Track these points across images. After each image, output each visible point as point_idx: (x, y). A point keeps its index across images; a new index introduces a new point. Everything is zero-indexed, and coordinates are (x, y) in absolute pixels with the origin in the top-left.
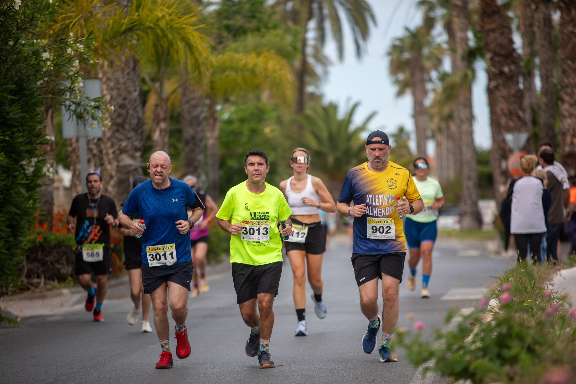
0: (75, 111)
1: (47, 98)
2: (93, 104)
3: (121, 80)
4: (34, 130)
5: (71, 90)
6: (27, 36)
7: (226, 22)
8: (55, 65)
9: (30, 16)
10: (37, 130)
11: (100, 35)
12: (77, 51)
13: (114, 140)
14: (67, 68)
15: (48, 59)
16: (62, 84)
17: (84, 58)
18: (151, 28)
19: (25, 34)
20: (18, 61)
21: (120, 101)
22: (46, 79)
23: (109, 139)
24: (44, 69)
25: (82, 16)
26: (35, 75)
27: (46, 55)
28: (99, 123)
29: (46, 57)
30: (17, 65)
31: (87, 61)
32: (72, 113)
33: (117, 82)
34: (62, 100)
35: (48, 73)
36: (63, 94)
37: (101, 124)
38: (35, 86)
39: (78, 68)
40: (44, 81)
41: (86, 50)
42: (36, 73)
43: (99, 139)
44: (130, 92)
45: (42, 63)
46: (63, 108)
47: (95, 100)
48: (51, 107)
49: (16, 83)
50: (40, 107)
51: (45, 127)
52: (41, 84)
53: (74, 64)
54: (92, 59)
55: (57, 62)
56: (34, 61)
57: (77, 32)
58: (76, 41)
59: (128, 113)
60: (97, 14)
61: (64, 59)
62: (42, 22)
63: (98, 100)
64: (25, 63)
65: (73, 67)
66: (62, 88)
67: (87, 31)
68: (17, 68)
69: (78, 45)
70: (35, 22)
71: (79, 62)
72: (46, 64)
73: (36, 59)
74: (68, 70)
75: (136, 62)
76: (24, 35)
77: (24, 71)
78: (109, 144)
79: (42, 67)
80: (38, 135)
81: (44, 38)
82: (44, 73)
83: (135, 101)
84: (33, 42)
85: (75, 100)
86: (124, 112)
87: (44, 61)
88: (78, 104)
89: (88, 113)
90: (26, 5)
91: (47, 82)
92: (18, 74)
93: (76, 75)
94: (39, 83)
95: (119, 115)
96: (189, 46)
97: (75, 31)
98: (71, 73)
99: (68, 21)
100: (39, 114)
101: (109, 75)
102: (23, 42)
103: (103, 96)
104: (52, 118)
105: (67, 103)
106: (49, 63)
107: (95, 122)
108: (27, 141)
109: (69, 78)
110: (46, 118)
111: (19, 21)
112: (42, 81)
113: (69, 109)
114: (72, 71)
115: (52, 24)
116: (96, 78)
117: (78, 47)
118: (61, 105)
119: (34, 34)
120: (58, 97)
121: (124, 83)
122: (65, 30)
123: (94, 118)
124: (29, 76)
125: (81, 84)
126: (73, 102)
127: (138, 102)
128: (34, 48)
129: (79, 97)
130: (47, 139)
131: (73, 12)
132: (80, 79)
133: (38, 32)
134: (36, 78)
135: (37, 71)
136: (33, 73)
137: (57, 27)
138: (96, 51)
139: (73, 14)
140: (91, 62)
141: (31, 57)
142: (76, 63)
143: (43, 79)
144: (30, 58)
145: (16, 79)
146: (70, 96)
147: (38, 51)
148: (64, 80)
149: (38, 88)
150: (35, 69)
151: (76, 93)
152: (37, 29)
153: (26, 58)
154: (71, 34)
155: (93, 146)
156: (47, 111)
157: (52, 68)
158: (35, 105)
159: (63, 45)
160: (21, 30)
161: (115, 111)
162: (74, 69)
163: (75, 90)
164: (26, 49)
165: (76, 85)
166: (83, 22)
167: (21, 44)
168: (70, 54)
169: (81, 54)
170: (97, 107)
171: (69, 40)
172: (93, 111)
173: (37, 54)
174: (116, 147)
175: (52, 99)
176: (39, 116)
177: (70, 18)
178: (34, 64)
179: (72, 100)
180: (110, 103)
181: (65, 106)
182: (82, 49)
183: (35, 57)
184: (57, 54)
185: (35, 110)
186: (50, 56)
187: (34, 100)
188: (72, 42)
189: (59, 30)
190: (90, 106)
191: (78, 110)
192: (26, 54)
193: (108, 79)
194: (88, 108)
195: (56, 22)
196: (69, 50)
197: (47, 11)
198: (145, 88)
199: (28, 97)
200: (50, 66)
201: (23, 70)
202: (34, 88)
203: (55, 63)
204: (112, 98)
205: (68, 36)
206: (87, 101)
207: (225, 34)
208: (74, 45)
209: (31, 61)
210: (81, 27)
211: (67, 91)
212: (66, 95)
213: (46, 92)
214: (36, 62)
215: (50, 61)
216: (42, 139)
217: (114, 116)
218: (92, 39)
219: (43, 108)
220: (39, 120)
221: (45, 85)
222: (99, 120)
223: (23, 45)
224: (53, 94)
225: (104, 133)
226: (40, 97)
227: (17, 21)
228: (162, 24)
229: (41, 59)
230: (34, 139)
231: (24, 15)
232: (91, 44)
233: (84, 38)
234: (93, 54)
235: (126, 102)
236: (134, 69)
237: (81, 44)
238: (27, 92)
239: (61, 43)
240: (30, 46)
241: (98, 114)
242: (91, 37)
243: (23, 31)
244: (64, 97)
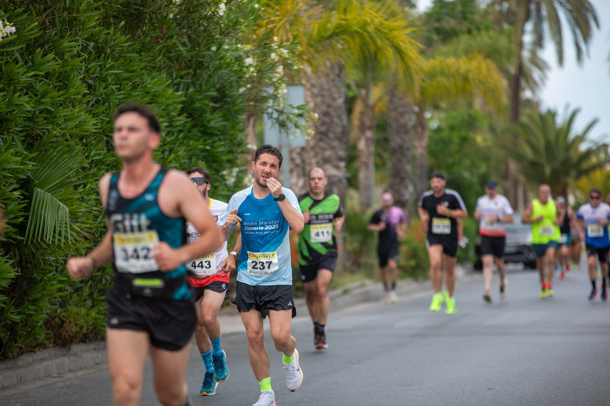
0: (277, 119)
1: (249, 106)
2: (296, 111)
3: (326, 87)
4: (235, 139)
5: (275, 97)
6: (231, 40)
7: (436, 25)
8: (259, 71)
9: (234, 20)
10: (238, 139)
11: (305, 40)
12: (281, 56)
13: (318, 150)
14: (270, 75)
15: (251, 65)
16: (265, 91)
17: (288, 64)
18: (358, 32)
19: (228, 38)
20: (220, 68)
21: (324, 108)
22: (249, 86)
23: (313, 148)
24: (247, 76)
25: (287, 21)
26: (237, 82)
27: (249, 61)
28: (302, 131)
29: (249, 63)
30: (220, 71)
31: (291, 67)
32: (274, 121)
33: (322, 88)
34: (265, 108)
35: (251, 80)
36: (266, 102)
37: (304, 133)
38: (237, 93)
39: (282, 74)
40: (247, 88)
41: (291, 54)
42: (238, 79)
43: (303, 149)
44: (334, 99)
45: (245, 69)
46: (265, 116)
47: (299, 108)
48: (253, 115)
49: (218, 90)
50: (243, 115)
51: (247, 136)
52: (244, 91)
53: (278, 70)
54: (296, 64)
55: (260, 68)
56: (238, 67)
57: (282, 36)
58: (280, 46)
59: (332, 121)
60: (302, 17)
61: (267, 64)
62: (246, 26)
63: (301, 107)
64: (228, 69)
65: (276, 73)
66: (265, 95)
67: (293, 35)
68: (218, 75)
69: (282, 49)
70: (238, 27)
71: (284, 68)
72: (249, 70)
73: (239, 65)
74: (272, 76)
75: (341, 68)
76: (227, 40)
77: (226, 78)
78: (312, 154)
79: (245, 74)
80: (240, 144)
81: (248, 43)
82: (247, 79)
83: (340, 108)
84: (237, 48)
85: (278, 108)
86: (327, 120)
87: (247, 67)
88: (281, 112)
89: (291, 121)
90: (230, 9)
91: (250, 89)
92: (221, 81)
93: (280, 82)
94: (242, 90)
95: (323, 123)
96: (398, 50)
97: (280, 35)
98: (275, 80)
99: (271, 26)
100: (241, 122)
101: (313, 81)
102: (226, 47)
103: (307, 103)
104: (254, 126)
105: (270, 110)
106: (252, 69)
107: (298, 131)
108: (228, 150)
109: (273, 84)
110: (247, 127)
111: (222, 25)
112: (244, 89)
113: (271, 117)
114: (275, 77)
115: (255, 28)
116: (300, 84)
117: (282, 53)
118: (263, 113)
119: (237, 39)
120: (260, 104)
121: (329, 90)
122: (269, 34)
123: (297, 126)
124: (231, 83)
125: (285, 91)
126: (277, 111)
127: (343, 109)
128: (236, 54)
129: (282, 105)
130: (248, 149)
131: (277, 16)
132: (284, 85)
133: (241, 37)
134: (239, 85)
135: (240, 77)
136: (236, 79)
137: (261, 31)
138: (300, 56)
139: (277, 18)
140: (296, 67)
141: (234, 63)
142: (280, 69)
143: (245, 86)
144: (232, 65)
145: (218, 86)
146: (274, 102)
147: (241, 56)
148: (267, 87)
149: (241, 95)
150: (238, 76)
151: (279, 101)
152: (240, 34)
153: (228, 64)
154: (275, 38)
155: (295, 156)
156: (249, 118)
157: (255, 74)
158: (237, 112)
159: (266, 50)
160: (224, 35)
161: (319, 119)
162: (278, 75)
163: (278, 98)
164: (228, 54)
165: (280, 91)
166: (288, 26)
167: (224, 49)
168: (273, 60)
169: (285, 59)
170: (300, 115)
171: (273, 45)
172: (296, 119)
173: (239, 60)
174: (319, 157)
175: (255, 106)
176: (241, 124)
177: (273, 22)
178: (236, 71)
179: (275, 108)
180: (314, 111)
181: (268, 114)
182: (286, 54)
183: (237, 63)
184: (261, 59)
185: (237, 118)
186: (254, 61)
187: (236, 108)
188: (276, 47)
189: (264, 35)
190: (293, 114)
191: (281, 118)
192: (229, 60)
193: (313, 86)
194: (291, 116)
195: (260, 26)
196: (273, 55)
197: (252, 16)
198: (351, 94)
199: (229, 104)
200: (253, 72)
201: (225, 76)
202: (236, 95)
203: (258, 68)
204: (316, 105)
205: (272, 41)
206: (290, 108)
207: (435, 37)
208: (278, 50)
209: (233, 67)
210: (287, 32)
211: (270, 98)
212: (269, 103)
213: (248, 100)
214: (239, 68)
215: (254, 67)
216: (243, 149)
217: (318, 124)
218: (296, 43)
219: (244, 117)
220: (240, 128)
221: (247, 93)
222: (303, 129)
223: (227, 51)
224: (256, 101)
225: (307, 141)
226: (241, 105)
227: (220, 26)
228: (371, 29)
229: (244, 65)
230: (235, 149)
231: (228, 20)
232: (296, 49)
233: (288, 43)
234: (297, 60)
235: (331, 110)
236: (339, 76)
237: (285, 49)
238: (229, 100)
239: (265, 48)
240: (233, 51)
241: (302, 122)
242: (296, 41)
243: (225, 36)
244: (267, 105)
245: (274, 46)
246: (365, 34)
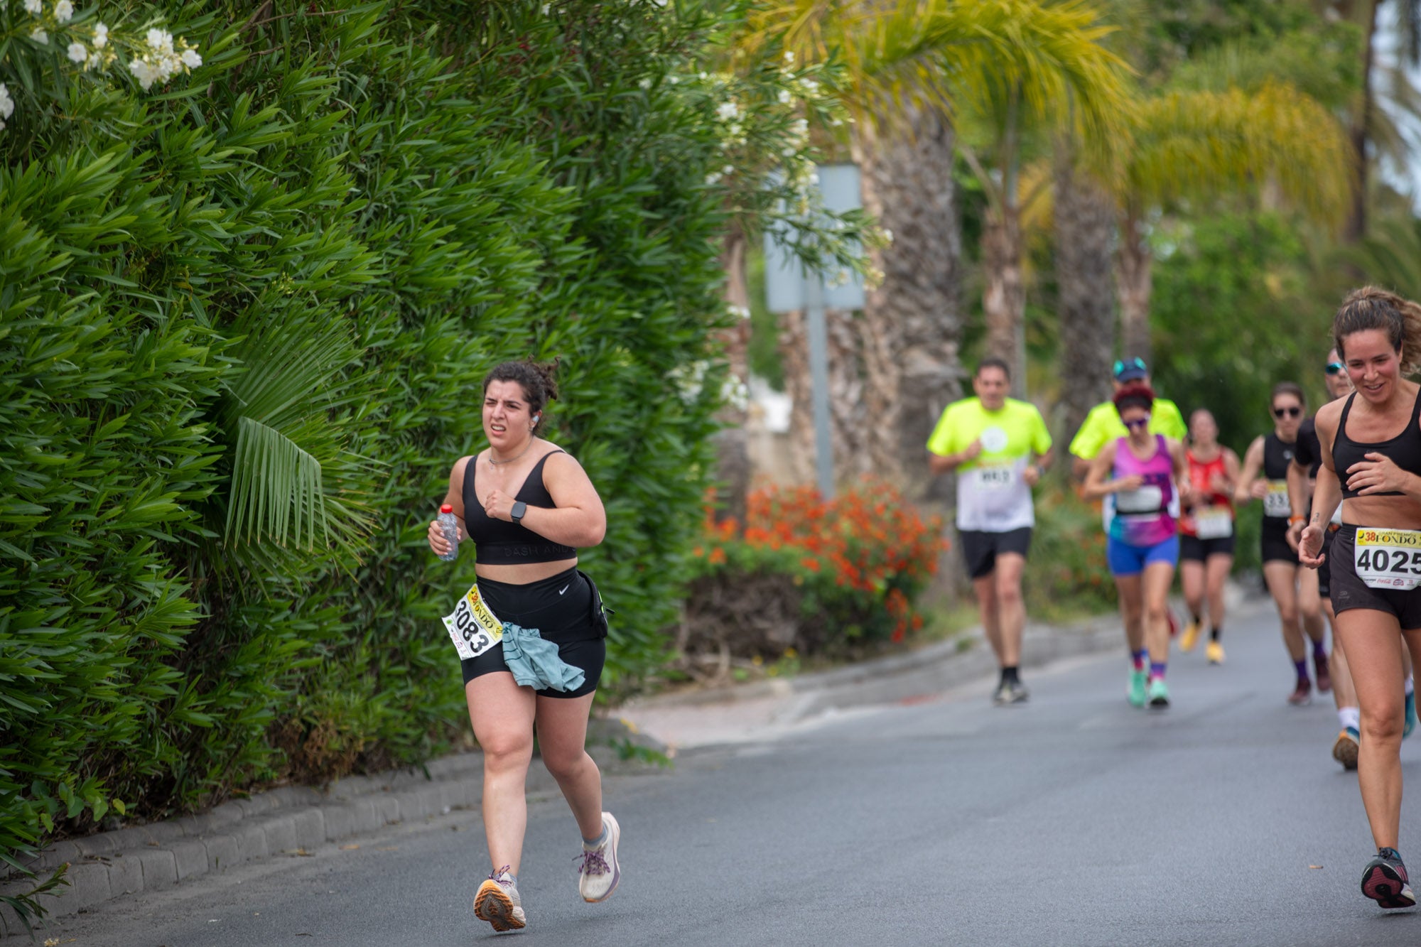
0: (797, 245)
1: (731, 215)
2: (841, 226)
3: (909, 167)
4: (700, 293)
5: (789, 194)
6: (684, 63)
7: (1168, 15)
8: (752, 133)
9: (691, 18)
10: (707, 294)
11: (857, 57)
12: (803, 97)
13: (893, 314)
14: (777, 140)
15: (733, 120)
16: (766, 179)
17: (819, 113)
18: (982, 38)
19: (679, 60)
20: (661, 127)
21: (905, 217)
22: (729, 169)
23: (880, 312)
24: (725, 145)
25: (815, 14)
26: (702, 159)
27: (727, 110)
28: (855, 271)
29: (729, 115)
30: (661, 136)
31: (826, 121)
32: (790, 250)
33: (899, 171)
34: (767, 219)
35: (734, 155)
36: (769, 205)
37: (860, 276)
38: (703, 187)
39: (806, 138)
40: (724, 174)
41: (825, 92)
42: (704, 154)
43: (857, 313)
44: (929, 195)
45: (719, 130)
46: (769, 238)
47: (846, 218)
48: (739, 236)
49: (657, 181)
50: (715, 237)
51: (726, 285)
52: (718, 182)
53: (796, 130)
54: (840, 114)
55: (754, 126)
56: (702, 124)
57: (803, 50)
58: (800, 73)
59: (924, 247)
60: (849, 6)
61: (771, 116)
62: (719, 29)
63: (853, 216)
64: (680, 130)
65: (792, 135)
66: (767, 188)
67: (827, 48)
68: (658, 145)
69: (805, 81)
70: (702, 31)
71: (809, 125)
72: (728, 131)
73: (705, 120)
74: (781, 144)
75: (944, 122)
76: (676, 64)
77: (675, 152)
78: (879, 325)
79: (719, 140)
80: (710, 306)
81: (723, 69)
82: (725, 154)
83: (943, 216)
84: (699, 79)
85: (797, 219)
86: (913, 244)
87: (724, 125)
88: (805, 229)
89: (829, 248)
91: (732, 177)
92: (663, 158)
93: (801, 156)
94: (711, 179)
95: (905, 253)
96: (1075, 78)
97: (798, 47)
98: (789, 152)
99: (779, 26)
100: (713, 255)
101: (880, 155)
102: (675, 80)
103: (866, 205)
104: (743, 262)
105: (779, 225)
106: (735, 129)
107: (846, 271)
108: (684, 319)
109: (785, 163)
110: (727, 265)
111: (665, 29)
112: (718, 176)
113: (783, 241)
114: (791, 145)
115: (740, 32)
116: (848, 161)
117: (805, 89)
118: (764, 230)
119: (700, 60)
120: (756, 212)
121: (917, 174)
122: (774, 47)
123: (842, 260)
124: (686, 162)
125: (814, 178)
126: (796, 225)
128: (698, 95)
129: (807, 212)
130: (731, 315)
132: (810, 165)
133: (708, 55)
134: (705, 166)
135: (708, 149)
136: (698, 154)
137: (755, 40)
138: (847, 94)
139: (791, 9)
140: (837, 122)
141: (694, 115)
142: (801, 126)
143: (719, 170)
144: (689, 120)
145: (657, 170)
146: (788, 206)
147: (708, 100)
148: (771, 170)
149: (712, 190)
150: (704, 145)
151: (800, 201)
152: (706, 49)
153: (680, 120)
154: (789, 56)
155: (840, 331)
156: (730, 244)
157: (743, 141)
158: (703, 232)
159: (768, 83)
160: (669, 50)
161: (895, 242)
162: (796, 142)
163: (797, 194)
164: (680, 96)
165: (801, 179)
166: (816, 27)
167: (669, 84)
168: (783, 105)
169: (813, 103)
170: (851, 235)
171: (783, 71)
172: (841, 244)
173: (705, 107)
174: (897, 332)
175: (743, 216)
176: (713, 259)
177: (783, 17)
178: (698, 134)
179: (791, 218)
180: (883, 225)
181: (774, 232)
182: (814, 91)
183: (701, 115)
184: (755, 105)
185: (703, 245)
186: (739, 110)
187: (700, 221)
188: (791, 76)
189: (760, 49)
190: (834, 233)
191: (806, 242)
192: (681, 109)
193: (879, 165)
194: (830, 237)
195: (751, 28)
196: (785, 96)
198: (969, 184)
199: (684, 212)
200: (738, 136)
201: (673, 148)
202: (698, 190)
203: (749, 127)
204: (887, 210)
205: (782, 62)
206: (826, 217)
207: (1166, 44)
208: (795, 83)
209: (691, 124)
210: (814, 40)
211: (779, 196)
212: (776, 207)
213: (729, 201)
214: (704, 128)
215: (740, 124)
216: (719, 316)
217: (893, 255)
218: (838, 66)
219: (719, 241)
220: (711, 268)
221: (724, 185)
222: (857, 266)
223: (674, 88)
224: (746, 204)
225: (868, 296)
226: (714, 212)
227: (659, 30)
228: (1012, 29)
229: (716, 119)
230: (700, 316)
231: (678, 16)
232: (837, 78)
233: (820, 66)
234: (841, 104)
235: (921, 221)
236: (939, 139)
237: (812, 80)
238: (684, 202)
239: (764, 80)
240: (691, 87)
241: (854, 250)
242: (837, 61)
243: (673, 53)
244: (772, 211)
245: (787, 73)
246: (1000, 41)
